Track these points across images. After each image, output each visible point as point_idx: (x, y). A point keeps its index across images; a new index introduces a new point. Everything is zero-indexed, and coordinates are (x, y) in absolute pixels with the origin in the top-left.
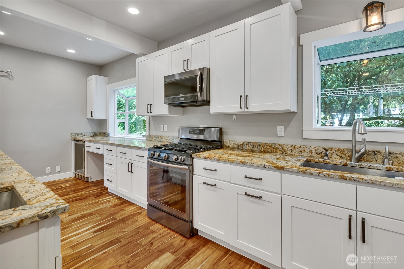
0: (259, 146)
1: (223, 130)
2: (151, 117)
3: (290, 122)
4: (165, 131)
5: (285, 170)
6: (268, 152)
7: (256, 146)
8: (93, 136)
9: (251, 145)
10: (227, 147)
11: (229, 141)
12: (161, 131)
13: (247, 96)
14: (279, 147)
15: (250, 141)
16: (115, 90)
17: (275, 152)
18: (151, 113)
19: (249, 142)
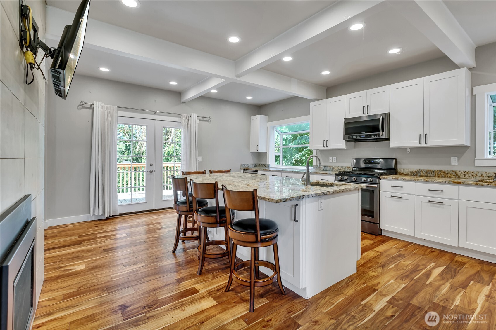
0: (434, 172)
1: (397, 161)
2: (318, 151)
3: (464, 153)
4: (334, 162)
5: (462, 184)
6: (442, 177)
7: (431, 172)
8: (254, 167)
9: (425, 172)
10: (401, 174)
11: (403, 169)
12: (330, 162)
13: (426, 135)
14: (453, 173)
15: (425, 169)
16: (273, 127)
17: (449, 177)
18: (327, 147)
19: (423, 170)
